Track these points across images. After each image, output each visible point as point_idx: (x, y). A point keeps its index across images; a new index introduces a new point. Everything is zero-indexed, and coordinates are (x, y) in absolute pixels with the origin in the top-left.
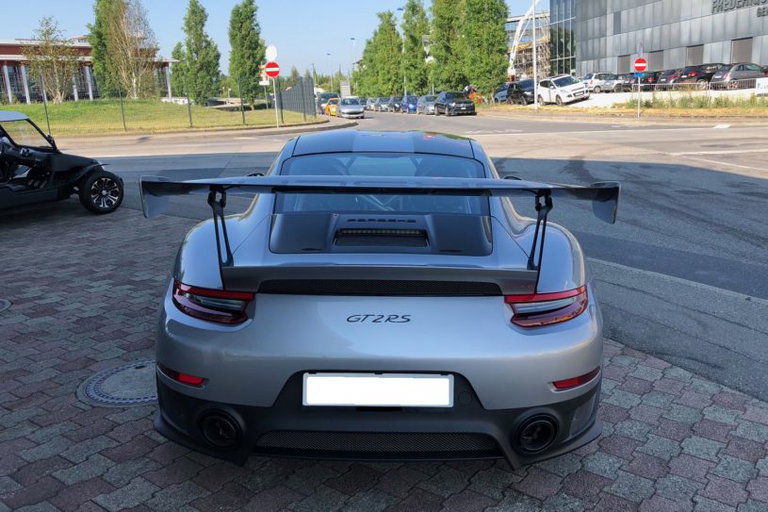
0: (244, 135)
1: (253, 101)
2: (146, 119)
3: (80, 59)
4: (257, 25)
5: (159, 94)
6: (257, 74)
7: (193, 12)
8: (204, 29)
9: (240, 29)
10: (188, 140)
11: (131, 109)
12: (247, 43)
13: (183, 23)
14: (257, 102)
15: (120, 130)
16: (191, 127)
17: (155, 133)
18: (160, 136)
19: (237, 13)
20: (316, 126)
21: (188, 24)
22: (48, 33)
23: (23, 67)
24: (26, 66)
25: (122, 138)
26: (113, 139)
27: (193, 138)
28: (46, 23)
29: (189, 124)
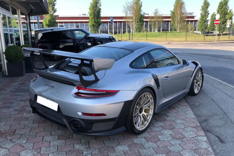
0: (201, 43)
1: (222, 32)
2: (177, 37)
3: (163, 20)
4: (228, 7)
5: (193, 30)
6: (225, 24)
7: (205, 4)
8: (208, 9)
9: (221, 8)
10: (182, 44)
11: (174, 34)
12: (223, 13)
13: (201, 8)
14: (224, 33)
15: (164, 40)
16: (186, 40)
17: (174, 42)
18: (175, 43)
19: (221, 3)
20: (230, 42)
21: (203, 8)
22: (156, 13)
23: (149, 23)
24: (149, 22)
25: (163, 43)
26: (161, 43)
27: (184, 43)
28: (156, 10)
29: (185, 39)
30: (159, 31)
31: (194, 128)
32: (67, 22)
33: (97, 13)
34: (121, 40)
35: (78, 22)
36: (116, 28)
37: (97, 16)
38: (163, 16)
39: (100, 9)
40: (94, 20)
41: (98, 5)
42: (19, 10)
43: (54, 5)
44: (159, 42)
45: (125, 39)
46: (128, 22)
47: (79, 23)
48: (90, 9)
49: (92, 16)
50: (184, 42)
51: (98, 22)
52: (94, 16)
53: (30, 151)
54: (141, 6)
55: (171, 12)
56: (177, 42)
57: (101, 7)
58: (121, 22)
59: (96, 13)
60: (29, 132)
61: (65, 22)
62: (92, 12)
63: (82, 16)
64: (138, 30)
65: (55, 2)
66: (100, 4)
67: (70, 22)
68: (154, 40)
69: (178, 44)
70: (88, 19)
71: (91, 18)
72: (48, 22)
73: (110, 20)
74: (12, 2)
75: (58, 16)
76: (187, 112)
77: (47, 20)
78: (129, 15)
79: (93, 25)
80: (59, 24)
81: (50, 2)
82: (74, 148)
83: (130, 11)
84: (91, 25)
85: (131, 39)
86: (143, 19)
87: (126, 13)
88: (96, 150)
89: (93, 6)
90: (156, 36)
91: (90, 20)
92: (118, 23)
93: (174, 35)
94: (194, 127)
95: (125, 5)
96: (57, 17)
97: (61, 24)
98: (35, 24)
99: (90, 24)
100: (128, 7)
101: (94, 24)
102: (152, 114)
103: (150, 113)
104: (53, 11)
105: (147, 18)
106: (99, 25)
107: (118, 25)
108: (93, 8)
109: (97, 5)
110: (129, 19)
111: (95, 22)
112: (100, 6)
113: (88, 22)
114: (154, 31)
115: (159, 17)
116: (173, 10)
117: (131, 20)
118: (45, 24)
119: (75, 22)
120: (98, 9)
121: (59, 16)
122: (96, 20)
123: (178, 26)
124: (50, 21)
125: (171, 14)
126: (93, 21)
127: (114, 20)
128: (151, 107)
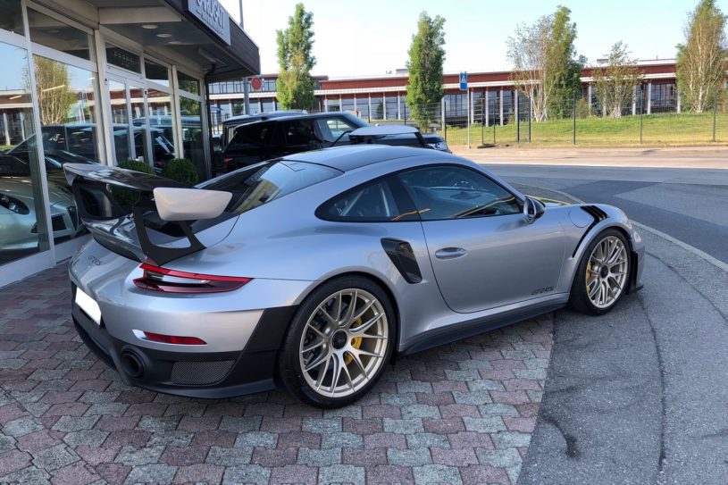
2: (689, 133)
10: (697, 155)
15: (638, 142)
16: (714, 141)
17: (667, 146)
18: (669, 150)
22: (617, 56)
23: (590, 88)
24: (593, 86)
25: (629, 150)
26: (622, 150)
27: (702, 152)
28: (616, 47)
29: (711, 138)
30: (626, 112)
31: (515, 410)
32: (351, 96)
33: (433, 64)
34: (491, 143)
35: (381, 94)
36: (495, 107)
37: (431, 75)
38: (639, 64)
39: (441, 53)
40: (422, 85)
41: (436, 41)
42: (174, 67)
43: (308, 47)
44: (617, 147)
45: (505, 139)
46: (523, 87)
47: (399, 97)
48: (411, 53)
49: (417, 75)
50: (705, 146)
51: (432, 91)
52: (423, 75)
53: (32, 422)
54: (572, 37)
55: (677, 51)
56: (679, 146)
57: (443, 47)
58: (497, 89)
59: (428, 65)
60: (60, 377)
61: (344, 96)
62: (417, 62)
63: (394, 75)
64: (561, 112)
65: (311, 39)
66: (440, 37)
67: (359, 96)
68: (600, 142)
69: (681, 155)
70: (403, 85)
71: (412, 80)
72: (291, 97)
73: (457, 86)
74: (151, 47)
75: (326, 78)
76: (528, 363)
77: (290, 90)
78: (527, 66)
79: (419, 101)
80: (326, 103)
81: (297, 41)
82: (137, 425)
83: (530, 53)
84: (413, 101)
85: (526, 141)
86: (579, 77)
87: (518, 61)
88: (187, 436)
89: (420, 46)
90: (613, 129)
91: (410, 86)
92: (502, 92)
93: (679, 125)
94: (515, 406)
95: (516, 36)
96: (323, 82)
97: (332, 102)
98: (264, 104)
99: (410, 98)
100: (524, 40)
101: (423, 97)
102: (382, 354)
103: (377, 351)
104: (305, 66)
105: (588, 72)
106: (439, 99)
107: (487, 99)
108: (420, 51)
109: (431, 42)
110: (527, 79)
111: (424, 91)
112: (443, 42)
113: (403, 93)
114: (608, 114)
115: (628, 67)
116: (684, 42)
117: (531, 82)
118: (283, 102)
119: (374, 95)
120: (434, 53)
121: (330, 79)
122: (428, 86)
123: (698, 96)
124: (296, 95)
125: (679, 55)
126: (419, 90)
127: (470, 85)
128: (380, 333)
